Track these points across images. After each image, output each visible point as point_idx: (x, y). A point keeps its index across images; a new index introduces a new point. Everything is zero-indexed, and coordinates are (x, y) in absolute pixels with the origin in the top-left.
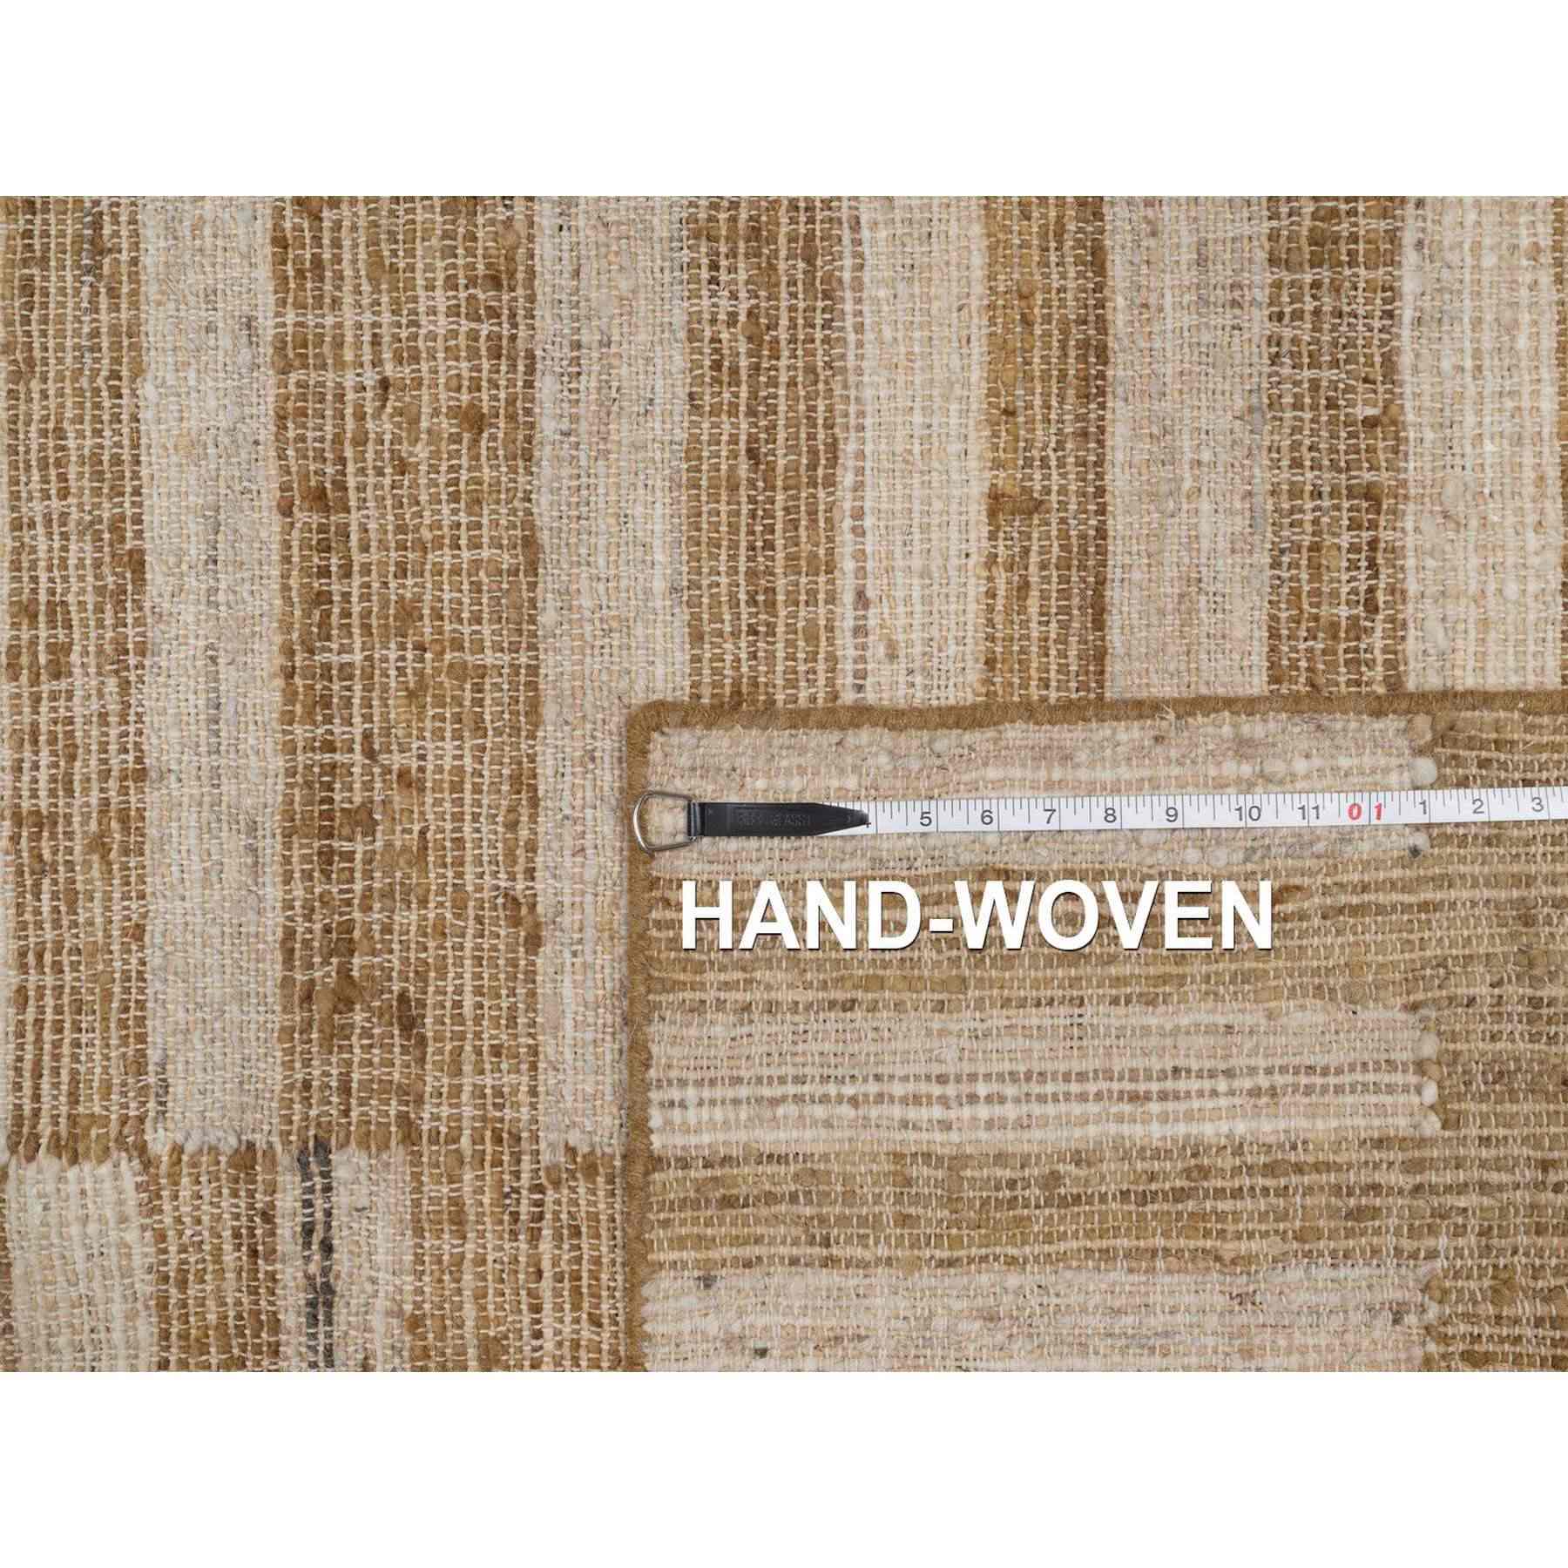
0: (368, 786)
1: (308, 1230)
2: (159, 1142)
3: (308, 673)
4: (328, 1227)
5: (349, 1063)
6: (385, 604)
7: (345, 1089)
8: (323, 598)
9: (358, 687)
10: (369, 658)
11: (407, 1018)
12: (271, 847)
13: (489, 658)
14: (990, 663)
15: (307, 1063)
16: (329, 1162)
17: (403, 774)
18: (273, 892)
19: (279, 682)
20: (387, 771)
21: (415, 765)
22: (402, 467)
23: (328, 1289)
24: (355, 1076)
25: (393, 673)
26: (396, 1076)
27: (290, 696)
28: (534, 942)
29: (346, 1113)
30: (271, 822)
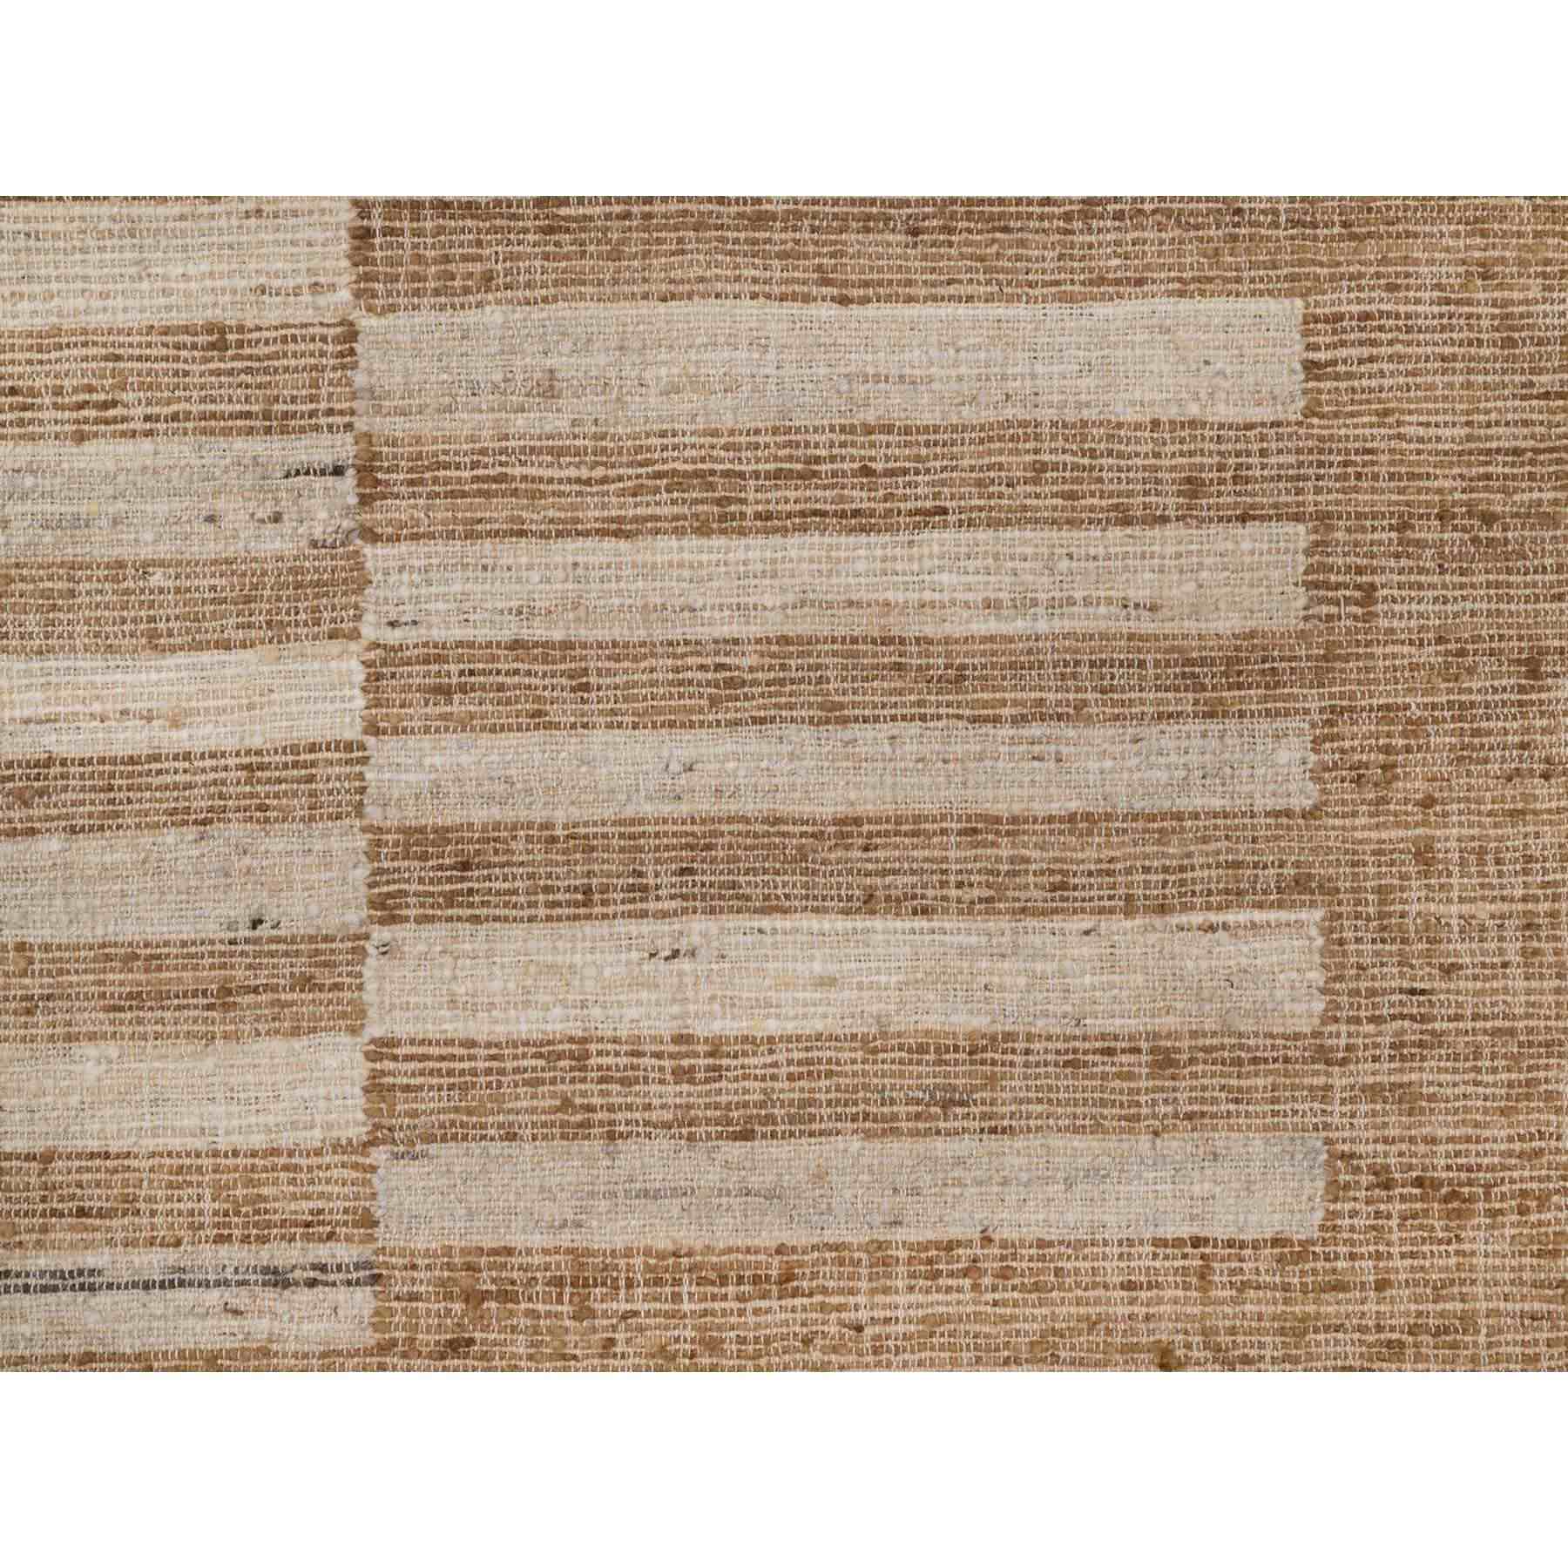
0: (605, 1314)
1: (323, 1268)
2: (379, 1155)
3: (677, 1266)
4: (326, 1284)
5: (428, 1300)
6: (719, 1328)
7: (414, 1297)
8: (724, 1281)
9: (667, 1307)
10: (685, 1316)
11: (457, 1346)
12: (565, 1239)
15: (428, 1267)
16: (366, 1284)
17: (611, 1342)
18: (537, 1240)
19: (671, 1247)
20: (614, 1328)
21: (618, 1350)
22: (807, 1341)
23: (286, 1284)
24: (420, 1304)
25: (676, 1333)
26: (420, 1336)
27: (661, 1256)
29: (398, 1298)
30: (580, 1240)
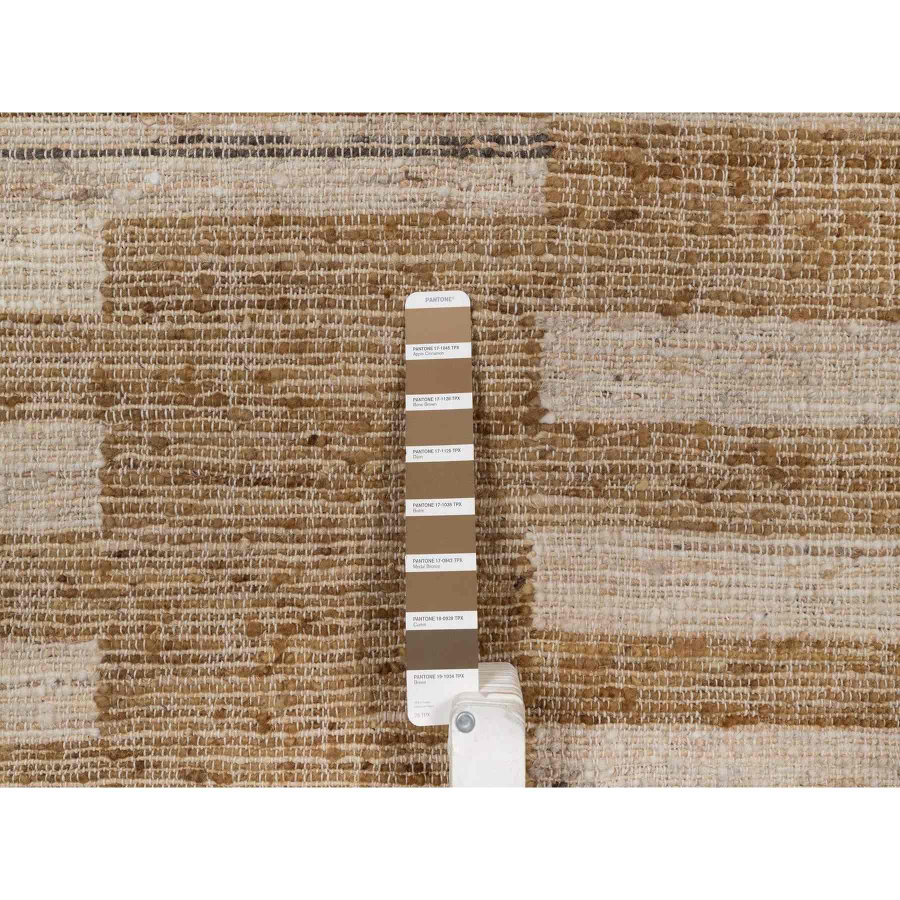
0: (759, 192)
1: (499, 140)
3: (827, 150)
4: (501, 155)
5: (596, 173)
6: (866, 208)
7: (583, 170)
8: (870, 162)
9: (818, 186)
10: (833, 196)
11: (623, 217)
13: (831, 283)
14: (818, 644)
15: (598, 142)
16: (539, 156)
17: (765, 218)
19: (823, 129)
20: (768, 205)
21: (771, 227)
23: (464, 154)
24: (590, 177)
25: (825, 212)
26: (589, 208)
27: (813, 137)
28: (665, 311)
29: (568, 170)
